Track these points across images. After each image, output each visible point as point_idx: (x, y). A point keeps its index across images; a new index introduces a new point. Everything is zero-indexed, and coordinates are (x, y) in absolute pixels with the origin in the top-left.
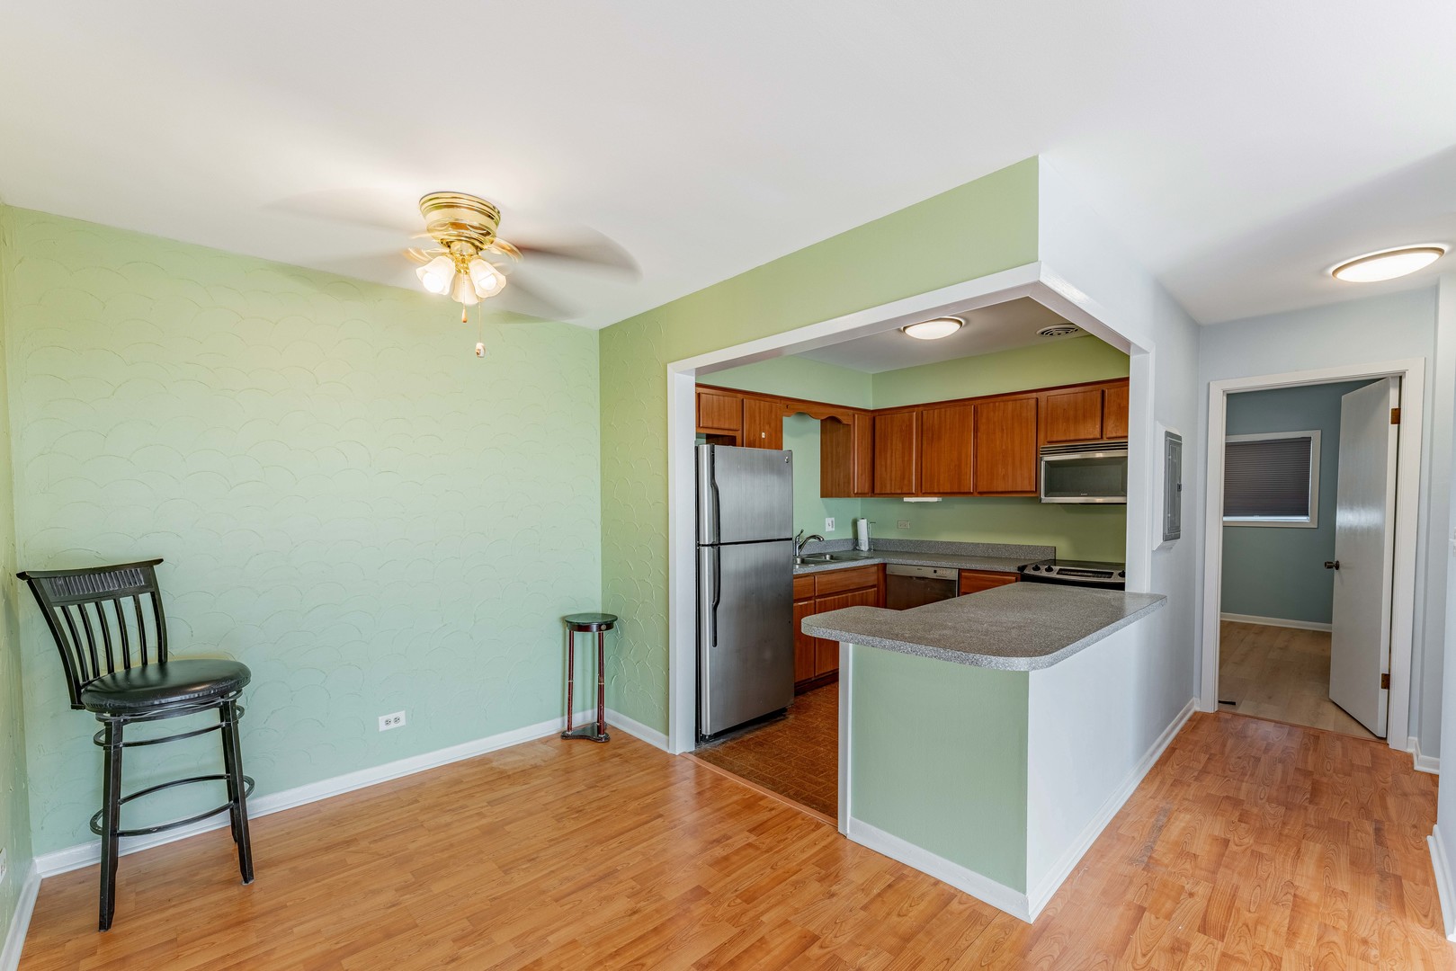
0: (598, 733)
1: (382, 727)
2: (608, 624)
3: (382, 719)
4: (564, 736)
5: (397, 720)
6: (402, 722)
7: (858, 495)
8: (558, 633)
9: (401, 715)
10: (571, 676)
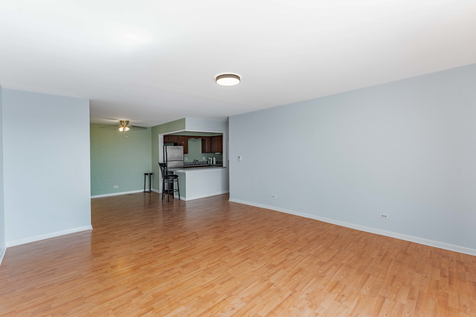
0: (150, 192)
1: (115, 188)
2: (151, 174)
3: (115, 186)
4: (144, 192)
5: (117, 187)
6: (118, 187)
7: (207, 152)
8: (144, 175)
9: (118, 186)
10: (145, 182)
